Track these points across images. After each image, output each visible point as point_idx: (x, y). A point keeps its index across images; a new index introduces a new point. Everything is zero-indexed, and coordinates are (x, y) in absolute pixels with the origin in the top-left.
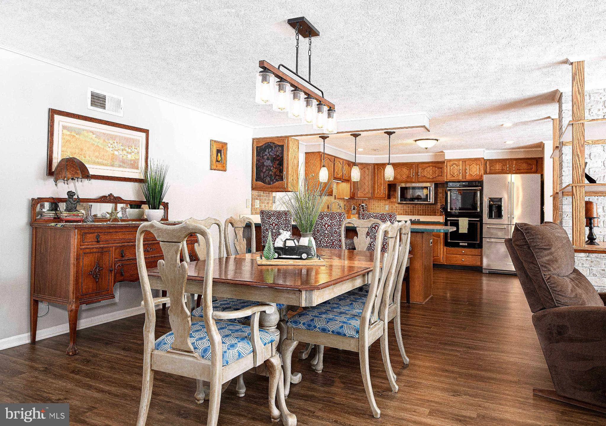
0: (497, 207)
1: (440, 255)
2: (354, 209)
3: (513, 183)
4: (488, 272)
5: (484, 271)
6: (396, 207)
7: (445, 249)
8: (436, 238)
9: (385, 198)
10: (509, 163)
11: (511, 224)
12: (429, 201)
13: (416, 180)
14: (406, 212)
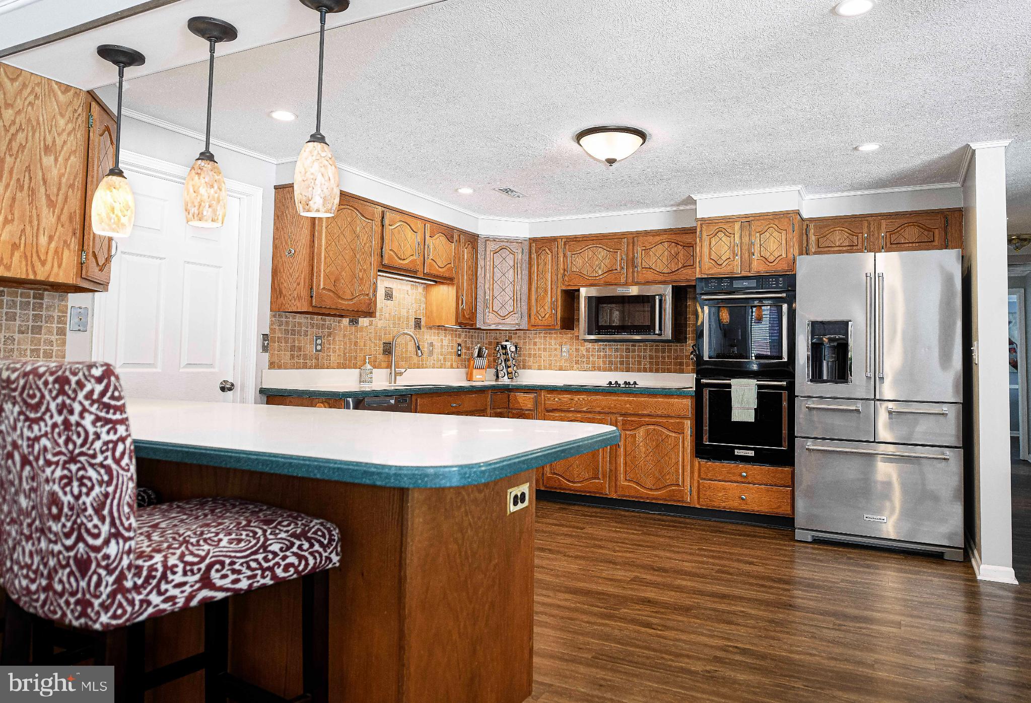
0: (834, 347)
1: (683, 482)
2: (480, 355)
3: (881, 276)
4: (810, 539)
5: (799, 535)
6: (588, 350)
7: (697, 463)
8: (673, 435)
9: (553, 325)
10: (869, 227)
11: (875, 399)
12: (657, 332)
13: (630, 280)
14: (611, 362)
